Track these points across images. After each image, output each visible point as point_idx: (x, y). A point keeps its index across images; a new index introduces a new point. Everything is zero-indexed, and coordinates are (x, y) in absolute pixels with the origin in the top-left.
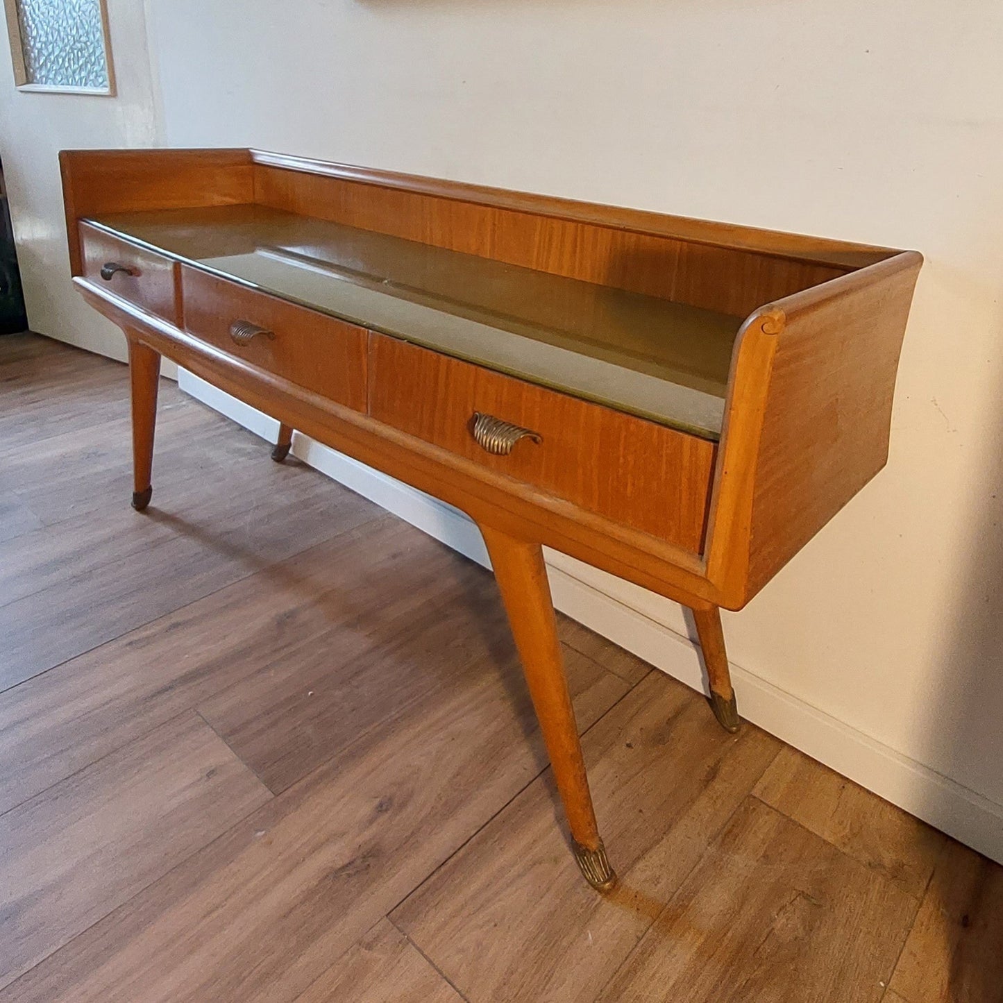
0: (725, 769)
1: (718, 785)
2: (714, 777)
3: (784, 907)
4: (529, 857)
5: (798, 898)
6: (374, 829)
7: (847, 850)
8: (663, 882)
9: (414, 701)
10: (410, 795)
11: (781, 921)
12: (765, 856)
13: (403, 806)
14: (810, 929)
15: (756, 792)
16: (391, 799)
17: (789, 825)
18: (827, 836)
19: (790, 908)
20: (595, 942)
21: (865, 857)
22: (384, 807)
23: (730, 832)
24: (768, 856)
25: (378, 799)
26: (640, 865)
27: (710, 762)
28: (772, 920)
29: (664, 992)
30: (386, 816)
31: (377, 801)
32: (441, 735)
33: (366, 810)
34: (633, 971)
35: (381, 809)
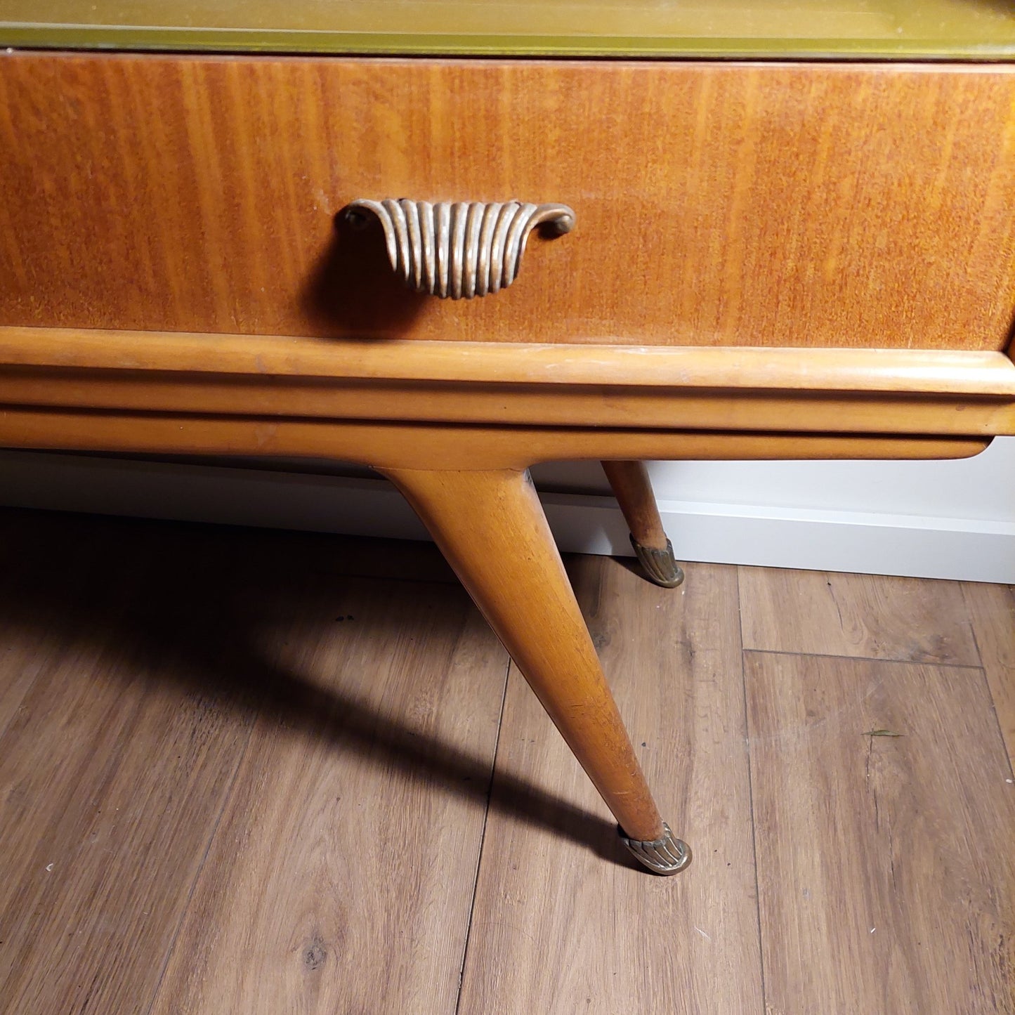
0: (697, 636)
1: (705, 660)
2: (692, 654)
3: (868, 759)
4: (561, 889)
5: (873, 740)
6: (327, 993)
7: (881, 655)
8: (731, 813)
9: (235, 779)
10: (342, 915)
11: (876, 779)
12: (810, 713)
13: (342, 935)
14: (907, 766)
15: (749, 644)
16: (317, 939)
17: (808, 662)
18: (854, 652)
19: (874, 757)
20: (713, 935)
21: (903, 652)
22: (318, 956)
23: (754, 708)
24: (812, 711)
25: (300, 950)
26: (692, 810)
27: (675, 636)
28: (867, 782)
29: (825, 939)
30: (331, 963)
31: (299, 955)
32: (316, 803)
33: (294, 975)
34: (777, 940)
35: (314, 960)
